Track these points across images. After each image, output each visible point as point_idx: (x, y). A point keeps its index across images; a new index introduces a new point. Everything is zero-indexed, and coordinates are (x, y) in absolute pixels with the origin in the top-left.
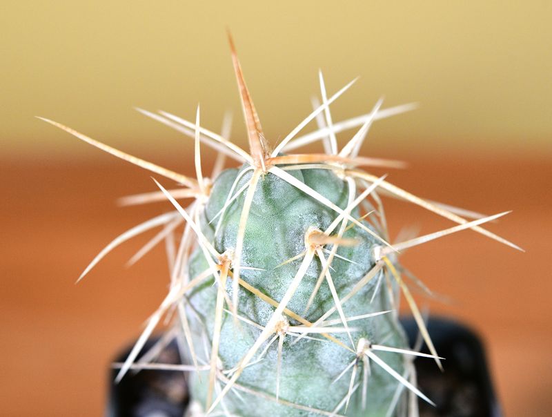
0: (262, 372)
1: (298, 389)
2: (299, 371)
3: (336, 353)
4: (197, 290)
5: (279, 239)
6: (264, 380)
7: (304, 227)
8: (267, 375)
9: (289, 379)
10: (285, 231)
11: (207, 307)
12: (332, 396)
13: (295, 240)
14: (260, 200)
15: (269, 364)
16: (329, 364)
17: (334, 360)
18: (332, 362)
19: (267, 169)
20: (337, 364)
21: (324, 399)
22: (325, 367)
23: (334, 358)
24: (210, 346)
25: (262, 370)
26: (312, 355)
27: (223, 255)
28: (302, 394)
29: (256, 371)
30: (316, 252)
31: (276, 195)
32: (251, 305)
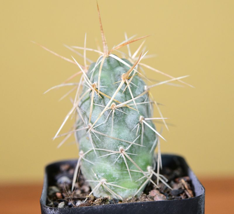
0: (106, 128)
1: (119, 134)
2: (119, 127)
3: (132, 120)
4: (83, 102)
5: (112, 78)
6: (107, 131)
7: (121, 73)
8: (108, 129)
9: (116, 130)
10: (114, 75)
11: (86, 108)
12: (131, 138)
13: (118, 77)
14: (106, 65)
15: (109, 125)
16: (130, 124)
17: (131, 123)
18: (131, 124)
19: (108, 55)
20: (133, 124)
21: (128, 138)
22: (128, 126)
23: (132, 122)
24: (88, 120)
25: (107, 126)
26: (124, 121)
27: (93, 84)
28: (120, 135)
29: (104, 127)
30: (125, 81)
31: (111, 63)
32: (103, 101)
